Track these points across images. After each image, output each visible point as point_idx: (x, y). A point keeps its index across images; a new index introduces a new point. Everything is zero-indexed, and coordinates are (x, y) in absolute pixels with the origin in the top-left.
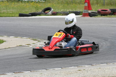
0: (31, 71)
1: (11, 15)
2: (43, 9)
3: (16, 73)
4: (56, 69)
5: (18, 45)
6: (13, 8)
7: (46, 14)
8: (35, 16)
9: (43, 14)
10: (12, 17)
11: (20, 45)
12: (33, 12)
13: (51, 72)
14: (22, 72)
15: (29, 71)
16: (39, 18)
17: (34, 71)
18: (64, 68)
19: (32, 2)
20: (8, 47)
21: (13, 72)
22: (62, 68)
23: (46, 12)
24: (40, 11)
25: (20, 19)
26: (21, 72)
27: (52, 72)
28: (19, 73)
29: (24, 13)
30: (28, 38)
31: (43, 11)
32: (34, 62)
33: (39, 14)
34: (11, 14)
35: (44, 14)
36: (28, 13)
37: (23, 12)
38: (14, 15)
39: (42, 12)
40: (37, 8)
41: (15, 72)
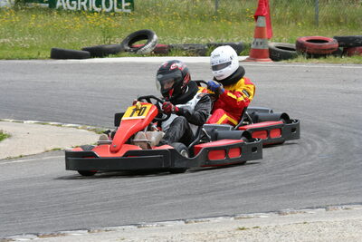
0: (89, 231)
1: (26, 54)
2: (126, 35)
3: (44, 236)
4: (169, 224)
5: (50, 148)
6: (32, 31)
7: (135, 51)
8: (101, 57)
9: (126, 51)
10: (30, 59)
11: (54, 150)
12: (94, 44)
13: (153, 234)
14: (64, 235)
15: (85, 229)
16: (116, 63)
17: (99, 231)
18: (193, 221)
19: (93, 11)
20: (18, 155)
21: (35, 234)
22: (186, 223)
23: (137, 44)
24: (117, 41)
25: (56, 66)
26: (58, 235)
27: (157, 234)
28: (52, 235)
29: (67, 49)
30: (80, 126)
31: (125, 41)
32: (99, 204)
33: (114, 52)
34: (26, 49)
35: (130, 51)
36: (78, 49)
37: (65, 45)
38: (35, 55)
39: (122, 44)
40: (107, 32)
41: (41, 233)
